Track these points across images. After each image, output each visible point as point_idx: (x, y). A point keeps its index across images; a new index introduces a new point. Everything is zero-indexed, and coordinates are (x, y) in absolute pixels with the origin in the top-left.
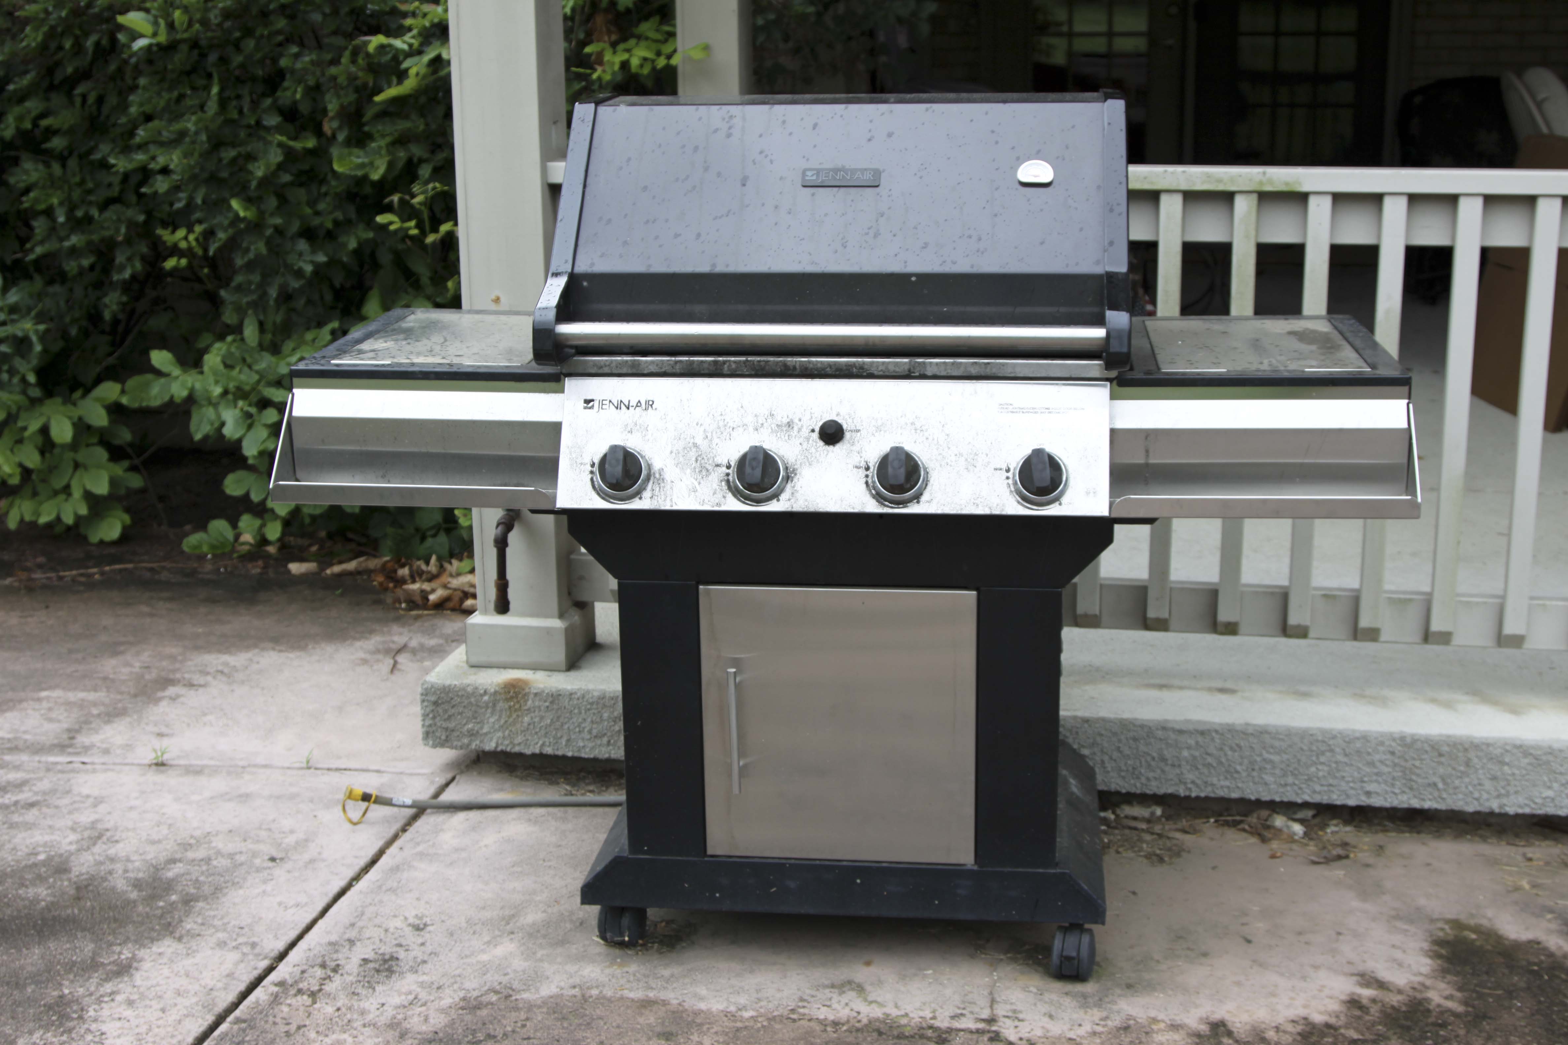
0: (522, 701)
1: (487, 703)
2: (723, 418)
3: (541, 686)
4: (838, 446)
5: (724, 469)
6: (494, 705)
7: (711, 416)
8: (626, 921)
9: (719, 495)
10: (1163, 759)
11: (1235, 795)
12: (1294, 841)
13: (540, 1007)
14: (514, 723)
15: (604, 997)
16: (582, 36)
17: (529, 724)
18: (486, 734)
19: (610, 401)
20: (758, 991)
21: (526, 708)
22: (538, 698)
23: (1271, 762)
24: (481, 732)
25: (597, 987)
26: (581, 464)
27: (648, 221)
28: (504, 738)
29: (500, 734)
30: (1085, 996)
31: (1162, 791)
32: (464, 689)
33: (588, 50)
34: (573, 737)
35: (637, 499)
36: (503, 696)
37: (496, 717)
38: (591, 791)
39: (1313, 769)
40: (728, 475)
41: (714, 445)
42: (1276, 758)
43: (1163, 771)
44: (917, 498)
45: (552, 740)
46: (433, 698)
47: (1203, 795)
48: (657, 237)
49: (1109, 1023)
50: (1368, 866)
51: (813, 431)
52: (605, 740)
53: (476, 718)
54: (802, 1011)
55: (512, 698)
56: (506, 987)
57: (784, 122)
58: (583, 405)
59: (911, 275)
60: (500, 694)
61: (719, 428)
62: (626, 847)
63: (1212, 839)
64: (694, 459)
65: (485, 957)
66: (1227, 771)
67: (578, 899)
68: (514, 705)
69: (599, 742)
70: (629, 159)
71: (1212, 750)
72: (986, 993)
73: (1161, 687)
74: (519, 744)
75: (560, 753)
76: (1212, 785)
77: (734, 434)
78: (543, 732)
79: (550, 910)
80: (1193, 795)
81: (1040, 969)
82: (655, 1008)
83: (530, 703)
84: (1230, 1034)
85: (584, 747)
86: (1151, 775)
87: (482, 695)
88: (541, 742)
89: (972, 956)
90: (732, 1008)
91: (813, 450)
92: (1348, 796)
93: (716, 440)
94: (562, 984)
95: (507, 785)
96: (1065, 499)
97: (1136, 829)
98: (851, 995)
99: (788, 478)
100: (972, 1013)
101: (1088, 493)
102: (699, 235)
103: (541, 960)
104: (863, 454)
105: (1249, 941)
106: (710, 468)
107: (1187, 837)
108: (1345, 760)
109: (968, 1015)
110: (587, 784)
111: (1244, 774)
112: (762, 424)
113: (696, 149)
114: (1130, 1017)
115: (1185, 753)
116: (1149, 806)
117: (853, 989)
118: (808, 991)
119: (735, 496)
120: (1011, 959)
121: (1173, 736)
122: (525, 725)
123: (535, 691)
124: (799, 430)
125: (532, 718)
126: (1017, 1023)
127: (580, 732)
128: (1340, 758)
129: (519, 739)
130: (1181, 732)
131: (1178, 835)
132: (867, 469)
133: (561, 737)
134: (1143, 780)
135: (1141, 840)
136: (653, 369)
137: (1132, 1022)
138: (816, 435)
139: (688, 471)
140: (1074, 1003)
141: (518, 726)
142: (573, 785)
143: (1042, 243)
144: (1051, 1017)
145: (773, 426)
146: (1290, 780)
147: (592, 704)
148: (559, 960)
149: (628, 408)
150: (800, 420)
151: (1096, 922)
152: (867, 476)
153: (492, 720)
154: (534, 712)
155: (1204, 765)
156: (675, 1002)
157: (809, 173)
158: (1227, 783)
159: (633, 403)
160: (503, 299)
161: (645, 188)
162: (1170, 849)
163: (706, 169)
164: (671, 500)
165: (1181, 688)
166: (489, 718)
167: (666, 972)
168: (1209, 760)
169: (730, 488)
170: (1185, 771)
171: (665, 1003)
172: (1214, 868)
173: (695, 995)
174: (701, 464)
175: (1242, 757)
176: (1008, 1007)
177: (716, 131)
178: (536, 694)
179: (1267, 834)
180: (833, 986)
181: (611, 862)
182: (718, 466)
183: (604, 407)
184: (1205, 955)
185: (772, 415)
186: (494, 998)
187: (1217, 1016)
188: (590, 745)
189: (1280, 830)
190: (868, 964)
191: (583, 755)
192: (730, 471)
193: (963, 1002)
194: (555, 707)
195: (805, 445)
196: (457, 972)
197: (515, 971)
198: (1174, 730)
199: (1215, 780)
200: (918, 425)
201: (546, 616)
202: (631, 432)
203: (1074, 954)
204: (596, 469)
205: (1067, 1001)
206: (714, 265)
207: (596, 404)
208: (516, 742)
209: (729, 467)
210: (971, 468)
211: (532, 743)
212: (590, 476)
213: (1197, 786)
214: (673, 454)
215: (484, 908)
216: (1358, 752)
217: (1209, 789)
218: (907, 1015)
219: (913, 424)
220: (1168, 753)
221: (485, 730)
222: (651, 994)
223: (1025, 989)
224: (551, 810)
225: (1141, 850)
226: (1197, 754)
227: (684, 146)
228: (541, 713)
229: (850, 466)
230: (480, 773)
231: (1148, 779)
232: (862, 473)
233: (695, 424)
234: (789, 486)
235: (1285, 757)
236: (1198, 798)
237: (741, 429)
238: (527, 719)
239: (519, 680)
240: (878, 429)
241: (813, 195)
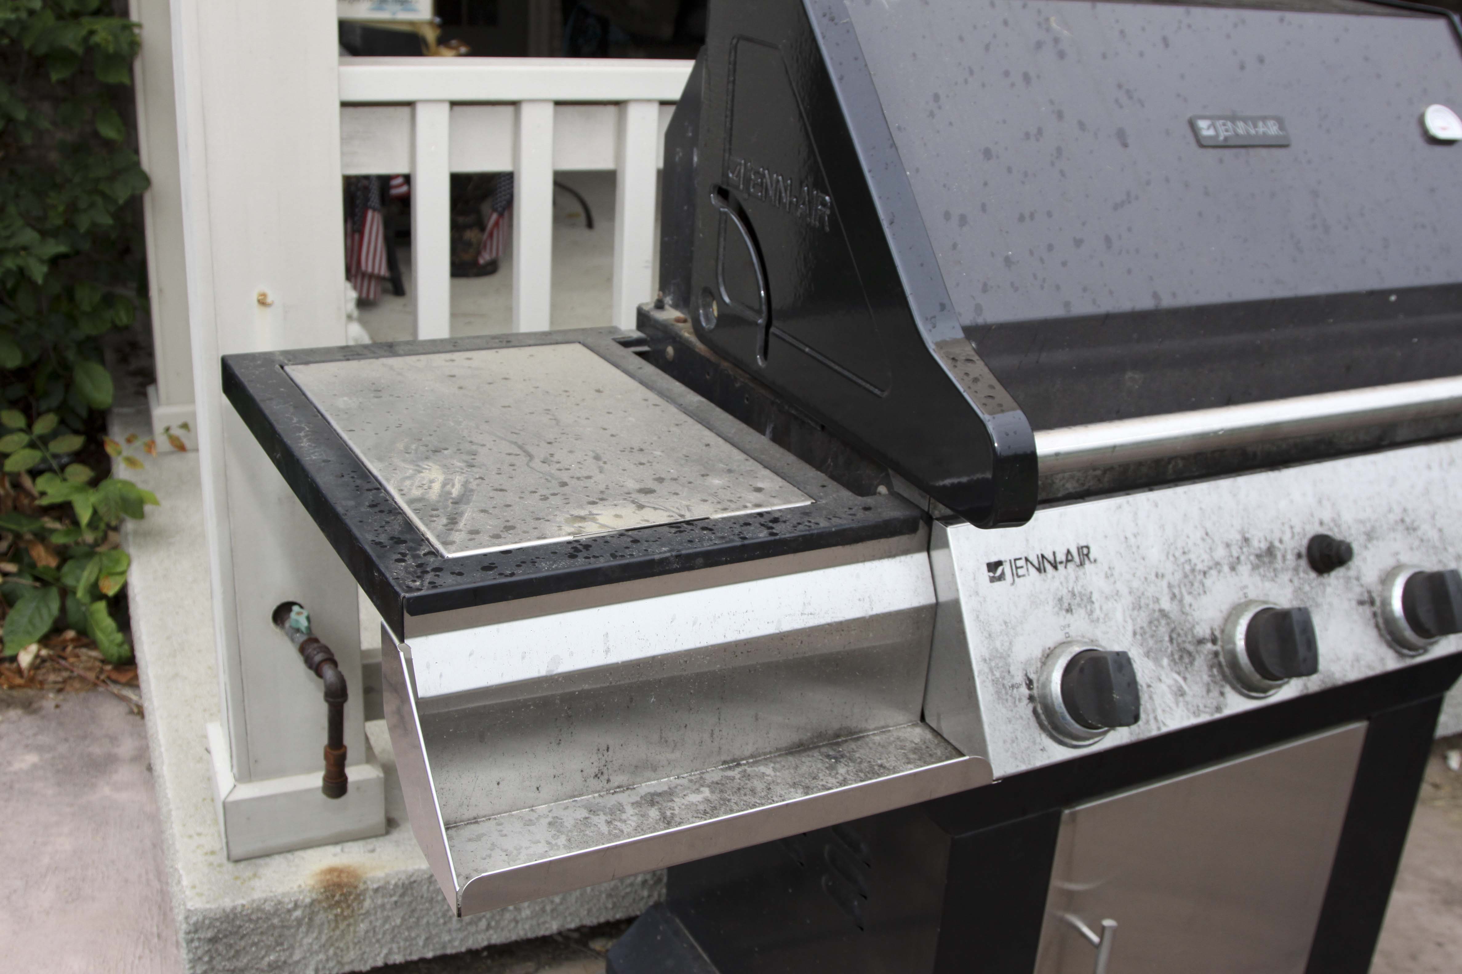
0: (355, 904)
1: (299, 922)
2: (1186, 557)
3: (380, 874)
4: (1334, 575)
5: (1210, 647)
6: (311, 919)
7: (1171, 558)
9: (1215, 693)
14: (344, 935)
17: (367, 932)
18: (298, 962)
19: (1027, 560)
21: (363, 911)
22: (380, 894)
24: (290, 961)
26: (1013, 686)
28: (327, 960)
29: (322, 956)
32: (259, 909)
34: (434, 932)
36: (325, 904)
37: (315, 935)
40: (1216, 654)
41: (1187, 608)
45: (402, 944)
46: (210, 934)
48: (1050, 248)
51: (1299, 556)
53: (282, 944)
55: (338, 903)
58: (985, 574)
59: (1388, 293)
60: (320, 902)
61: (1186, 576)
64: (1167, 638)
68: (342, 912)
69: (472, 929)
70: (936, 98)
74: (352, 962)
77: (1208, 582)
78: (388, 937)
83: (367, 904)
85: (450, 941)
87: (289, 911)
88: (385, 951)
91: (1307, 588)
93: (1188, 599)
102: (1108, 240)
104: (1363, 581)
106: (1191, 648)
112: (1238, 558)
113: (1027, 78)
122: (362, 933)
123: (375, 886)
124: (1284, 558)
125: (371, 922)
127: (445, 923)
129: (352, 955)
132: (1373, 602)
133: (418, 936)
138: (1304, 563)
139: (1165, 661)
141: (349, 938)
145: (1252, 558)
149: (1055, 568)
150: (1281, 541)
152: (1375, 615)
153: (307, 940)
154: (376, 913)
157: (1201, 124)
159: (1061, 557)
161: (987, 153)
163: (1059, 116)
164: (1156, 718)
166: (302, 938)
169: (1224, 676)
174: (1178, 645)
178: (376, 890)
182: (1201, 642)
183: (1021, 572)
185: (1246, 540)
188: (461, 935)
192: (1218, 647)
194: (407, 899)
195: (1296, 580)
202: (1069, 610)
207: (1007, 568)
208: (346, 959)
209: (1213, 641)
211: (373, 955)
212: (1031, 707)
214: (1138, 637)
221: (297, 957)
228: (385, 913)
232: (1368, 611)
233: (1153, 577)
237: (1213, 572)
238: (363, 926)
239: (338, 872)
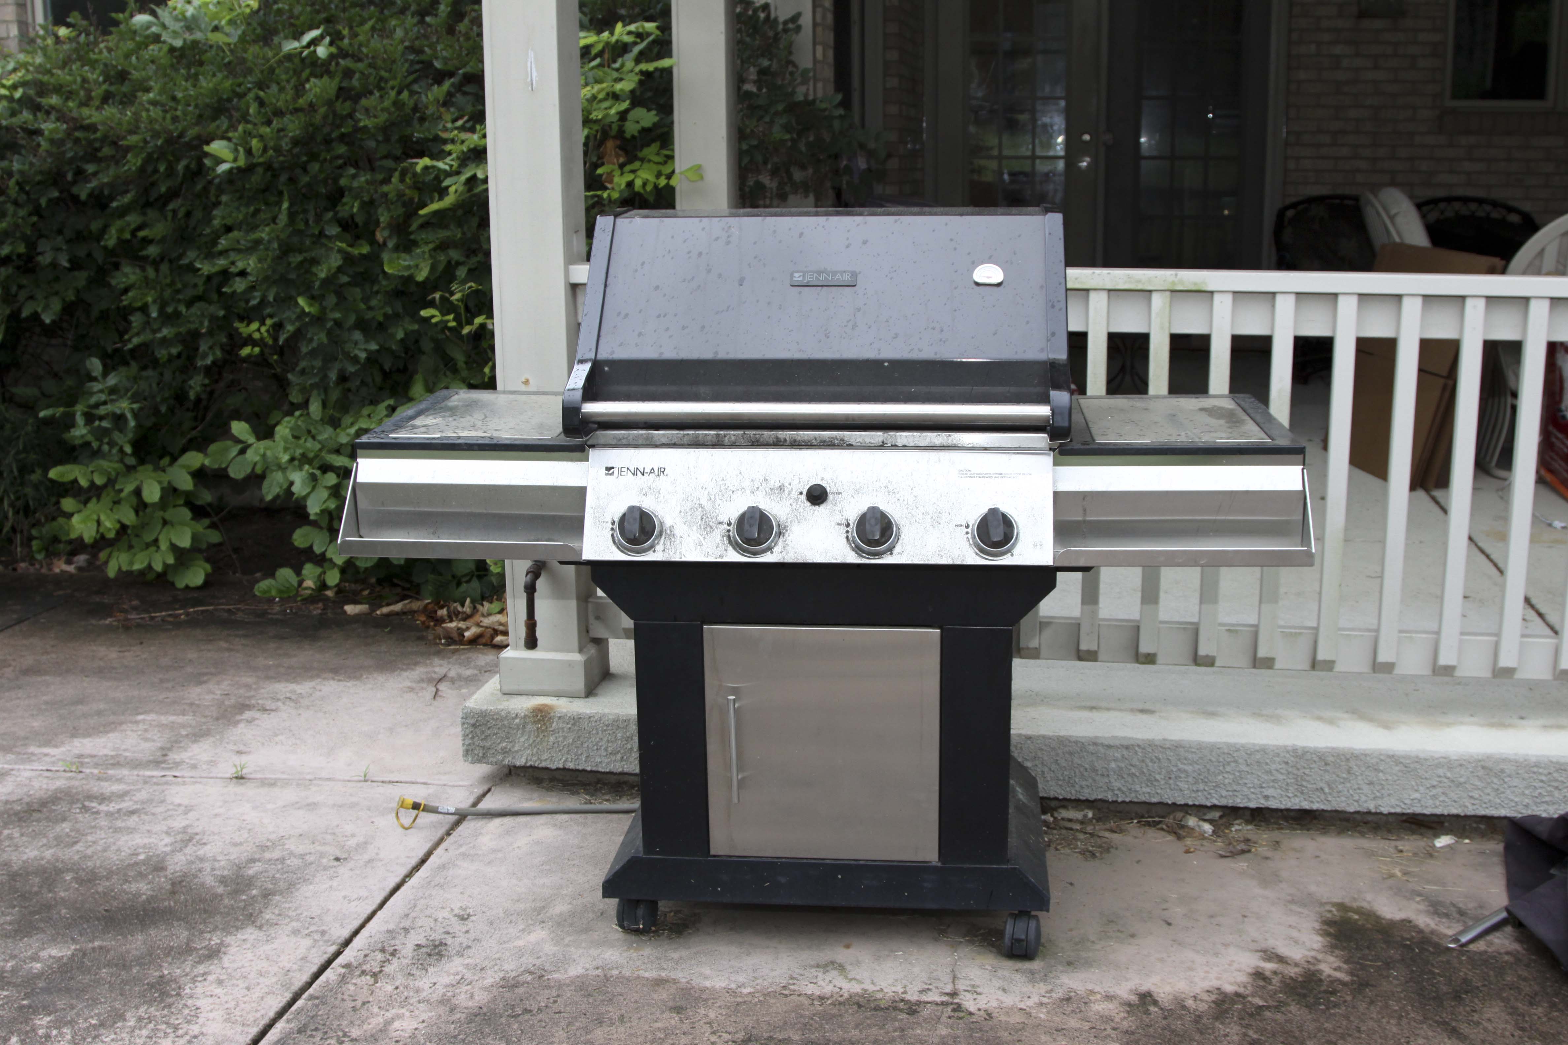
0: (548, 724)
1: (518, 725)
2: (724, 482)
3: (564, 710)
4: (823, 506)
5: (726, 526)
6: (524, 727)
7: (714, 481)
8: (641, 911)
9: (722, 548)
10: (1095, 770)
11: (1154, 800)
12: (1204, 838)
13: (568, 985)
14: (541, 742)
15: (623, 977)
16: (594, 159)
17: (554, 743)
18: (517, 752)
19: (628, 469)
20: (754, 971)
21: (551, 729)
22: (561, 721)
23: (1185, 771)
24: (513, 750)
25: (617, 968)
26: (604, 522)
27: (659, 316)
28: (532, 755)
29: (529, 752)
30: (1032, 972)
31: (1092, 798)
32: (498, 713)
33: (600, 171)
34: (591, 754)
35: (651, 552)
36: (532, 719)
37: (526, 737)
38: (607, 800)
39: (1220, 777)
40: (729, 531)
41: (717, 506)
42: (1189, 768)
43: (1094, 780)
44: (890, 550)
45: (573, 756)
46: (472, 721)
47: (1127, 800)
48: (667, 329)
49: (1054, 995)
50: (1267, 858)
51: (801, 493)
52: (619, 756)
53: (508, 738)
54: (792, 987)
55: (539, 721)
56: (539, 969)
57: (775, 232)
58: (604, 471)
59: (883, 361)
60: (529, 717)
61: (721, 491)
62: (641, 849)
63: (1136, 837)
64: (699, 518)
65: (520, 943)
66: (1148, 780)
67: (600, 893)
68: (541, 727)
69: (613, 758)
70: (643, 264)
71: (1135, 761)
72: (948, 970)
73: (1092, 708)
74: (546, 760)
75: (580, 768)
76: (1136, 791)
77: (734, 496)
78: (566, 750)
79: (574, 902)
80: (1120, 800)
81: (994, 950)
82: (667, 985)
83: (554, 725)
84: (1155, 1003)
85: (601, 762)
86: (1084, 783)
87: (513, 719)
88: (564, 759)
89: (936, 940)
90: (733, 986)
91: (801, 510)
92: (1249, 800)
93: (718, 502)
94: (587, 966)
95: (536, 795)
96: (1016, 551)
97: (1071, 829)
98: (834, 973)
99: (780, 534)
100: (937, 988)
101: (1035, 546)
102: (703, 327)
103: (568, 945)
104: (844, 513)
105: (1169, 924)
106: (713, 525)
107: (1115, 836)
108: (1247, 769)
109: (934, 990)
110: (604, 794)
111: (1163, 782)
112: (758, 488)
113: (700, 254)
114: (1071, 990)
115: (1113, 765)
116: (1082, 810)
117: (835, 969)
118: (797, 971)
119: (734, 549)
120: (969, 941)
121: (1102, 750)
122: (551, 743)
123: (559, 715)
124: (790, 493)
125: (556, 738)
126: (975, 996)
127: (597, 749)
128: (1243, 767)
129: (545, 756)
130: (1109, 747)
131: (1107, 834)
132: (848, 525)
133: (582, 754)
134: (1077, 788)
135: (1076, 839)
136: (664, 440)
137: (1072, 994)
138: (804, 497)
139: (695, 528)
140: (1024, 979)
141: (545, 744)
142: (592, 795)
143: (995, 334)
144: (1004, 990)
145: (767, 489)
146: (1201, 786)
147: (608, 726)
148: (584, 945)
149: (643, 475)
150: (790, 484)
151: (1041, 910)
152: (847, 532)
153: (522, 740)
154: (558, 732)
155: (1129, 775)
156: (684, 980)
157: (796, 275)
158: (1148, 790)
159: (648, 470)
160: (531, 381)
161: (657, 288)
162: (1100, 847)
163: (709, 271)
164: (681, 552)
165: (1108, 709)
166: (520, 738)
167: (676, 955)
168: (1133, 770)
169: (730, 542)
170: (1112, 780)
171: (675, 981)
172: (1138, 862)
173: (701, 974)
174: (706, 522)
175: (1160, 768)
176: (968, 982)
177: (717, 239)
178: (560, 718)
179: (1181, 832)
180: (818, 966)
181: (629, 861)
182: (720, 523)
183: (623, 473)
184: (1133, 936)
185: (766, 480)
186: (529, 978)
187: (1144, 988)
188: (606, 760)
189: (1193, 829)
190: (848, 946)
191: (600, 770)
192: (731, 528)
193: (930, 978)
194: (576, 728)
195: (794, 506)
196: (497, 956)
197: (547, 955)
198: (1103, 745)
199: (1138, 788)
200: (891, 488)
201: (569, 651)
202: (645, 495)
203: (1023, 937)
204: (616, 526)
205: (1017, 977)
206: (716, 353)
207: (616, 471)
208: (543, 758)
209: (729, 524)
210: (936, 525)
211: (557, 759)
212: (611, 532)
213: (1123, 792)
214: (682, 514)
215: (518, 901)
216: (1258, 762)
217: (1133, 795)
218: (882, 990)
219: (886, 487)
220: (1098, 765)
221: (516, 749)
222: (663, 974)
223: (981, 967)
224: (573, 816)
225: (1076, 847)
226: (1123, 765)
227: (689, 252)
228: (564, 734)
229: (833, 524)
230: (512, 785)
231: (1082, 787)
232: (843, 529)
233: (700, 488)
234: (781, 540)
235: (1197, 767)
236: (1123, 802)
237: (740, 492)
238: (552, 739)
239: (545, 705)
240: (857, 492)
241: (800, 293)
